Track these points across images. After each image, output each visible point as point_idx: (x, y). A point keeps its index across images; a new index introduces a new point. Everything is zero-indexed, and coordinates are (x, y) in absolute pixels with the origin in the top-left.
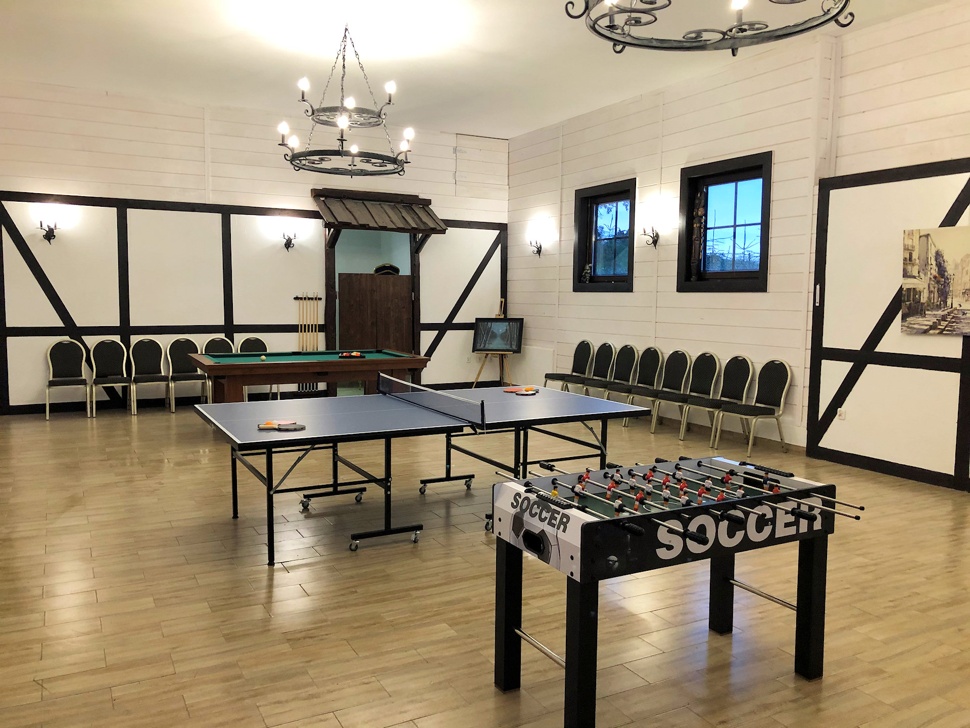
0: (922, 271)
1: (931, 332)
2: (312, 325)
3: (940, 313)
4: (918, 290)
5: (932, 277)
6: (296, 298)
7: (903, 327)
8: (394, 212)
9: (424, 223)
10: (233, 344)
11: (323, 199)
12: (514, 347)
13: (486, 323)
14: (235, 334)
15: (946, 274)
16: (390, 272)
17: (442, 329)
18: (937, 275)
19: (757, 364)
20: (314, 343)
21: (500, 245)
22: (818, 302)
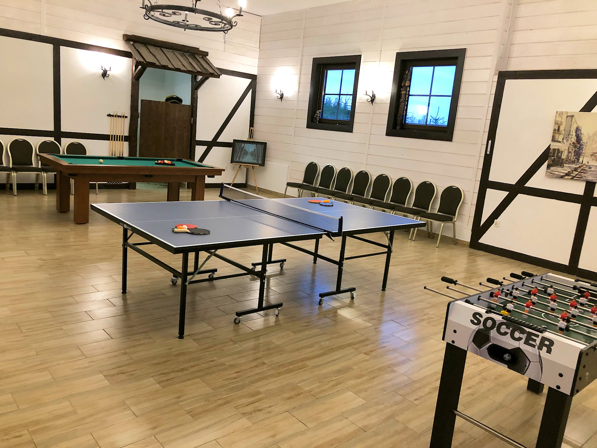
0: (565, 138)
1: (566, 177)
2: (120, 136)
3: (574, 166)
4: (561, 150)
5: (571, 143)
6: (109, 115)
7: (547, 173)
8: (183, 58)
9: (205, 69)
10: (61, 145)
11: (132, 43)
12: (260, 162)
13: (240, 143)
14: (62, 139)
15: (581, 142)
16: (176, 102)
17: (210, 145)
18: (575, 142)
19: (440, 188)
20: (120, 149)
21: (251, 90)
22: (489, 151)
